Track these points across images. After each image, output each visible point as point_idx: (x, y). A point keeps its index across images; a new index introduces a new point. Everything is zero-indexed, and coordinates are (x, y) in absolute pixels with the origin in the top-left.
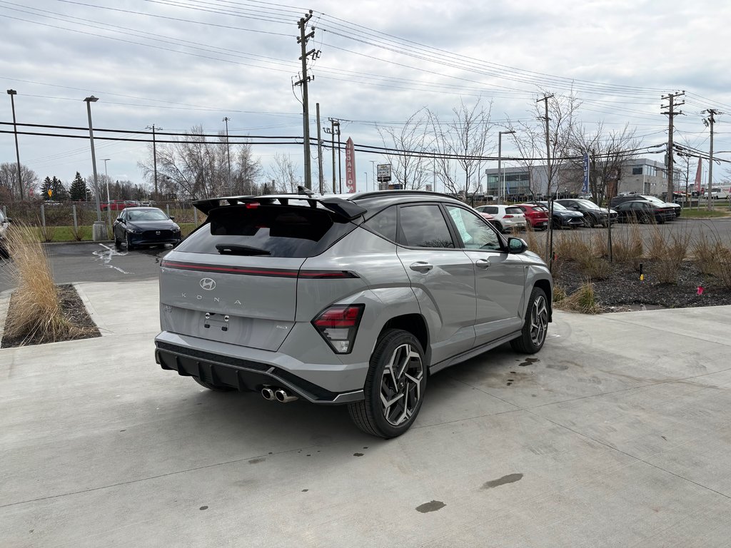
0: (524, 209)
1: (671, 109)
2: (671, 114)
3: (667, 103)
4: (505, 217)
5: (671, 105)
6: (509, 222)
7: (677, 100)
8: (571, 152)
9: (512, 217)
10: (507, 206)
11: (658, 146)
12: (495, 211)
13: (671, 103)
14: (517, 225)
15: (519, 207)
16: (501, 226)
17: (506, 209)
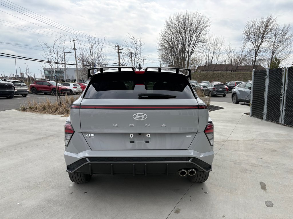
0: (80, 85)
1: (119, 51)
2: (119, 53)
3: (117, 48)
4: (74, 88)
5: (119, 49)
6: (76, 90)
7: (121, 48)
8: (85, 63)
9: (77, 88)
10: (73, 83)
11: (116, 64)
12: (69, 85)
13: (119, 48)
14: (78, 91)
15: (78, 84)
16: (72, 92)
17: (74, 84)
